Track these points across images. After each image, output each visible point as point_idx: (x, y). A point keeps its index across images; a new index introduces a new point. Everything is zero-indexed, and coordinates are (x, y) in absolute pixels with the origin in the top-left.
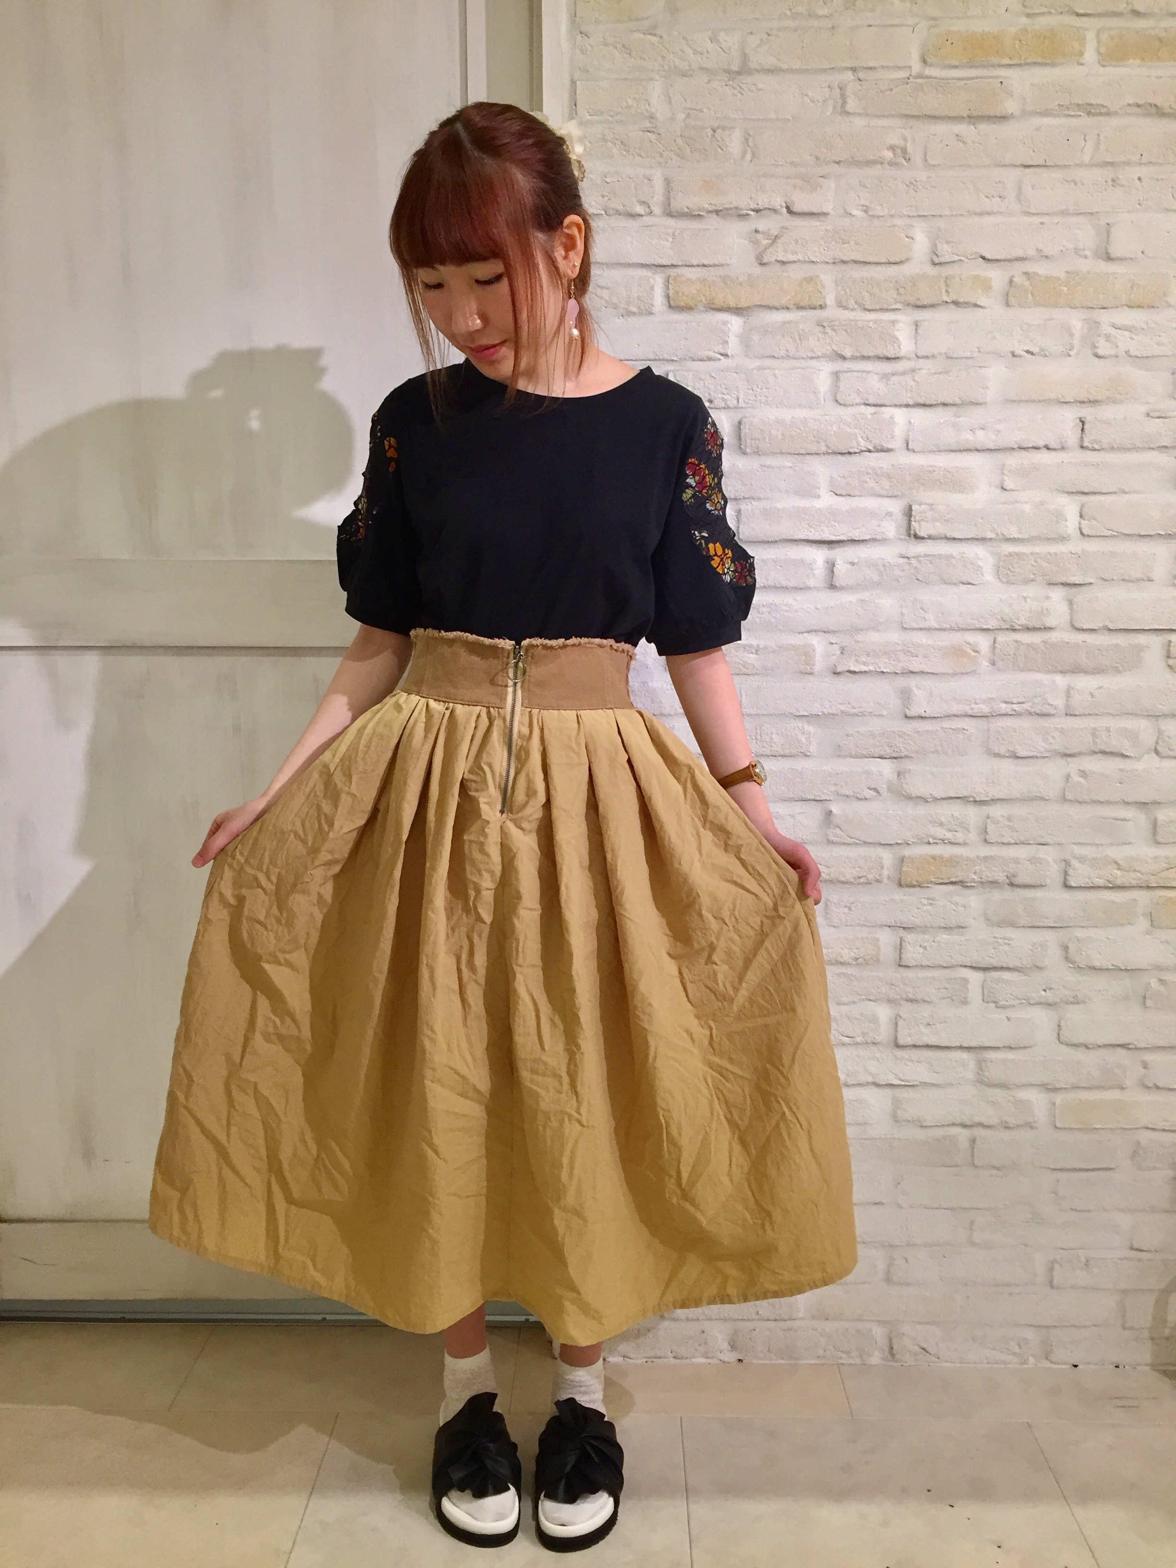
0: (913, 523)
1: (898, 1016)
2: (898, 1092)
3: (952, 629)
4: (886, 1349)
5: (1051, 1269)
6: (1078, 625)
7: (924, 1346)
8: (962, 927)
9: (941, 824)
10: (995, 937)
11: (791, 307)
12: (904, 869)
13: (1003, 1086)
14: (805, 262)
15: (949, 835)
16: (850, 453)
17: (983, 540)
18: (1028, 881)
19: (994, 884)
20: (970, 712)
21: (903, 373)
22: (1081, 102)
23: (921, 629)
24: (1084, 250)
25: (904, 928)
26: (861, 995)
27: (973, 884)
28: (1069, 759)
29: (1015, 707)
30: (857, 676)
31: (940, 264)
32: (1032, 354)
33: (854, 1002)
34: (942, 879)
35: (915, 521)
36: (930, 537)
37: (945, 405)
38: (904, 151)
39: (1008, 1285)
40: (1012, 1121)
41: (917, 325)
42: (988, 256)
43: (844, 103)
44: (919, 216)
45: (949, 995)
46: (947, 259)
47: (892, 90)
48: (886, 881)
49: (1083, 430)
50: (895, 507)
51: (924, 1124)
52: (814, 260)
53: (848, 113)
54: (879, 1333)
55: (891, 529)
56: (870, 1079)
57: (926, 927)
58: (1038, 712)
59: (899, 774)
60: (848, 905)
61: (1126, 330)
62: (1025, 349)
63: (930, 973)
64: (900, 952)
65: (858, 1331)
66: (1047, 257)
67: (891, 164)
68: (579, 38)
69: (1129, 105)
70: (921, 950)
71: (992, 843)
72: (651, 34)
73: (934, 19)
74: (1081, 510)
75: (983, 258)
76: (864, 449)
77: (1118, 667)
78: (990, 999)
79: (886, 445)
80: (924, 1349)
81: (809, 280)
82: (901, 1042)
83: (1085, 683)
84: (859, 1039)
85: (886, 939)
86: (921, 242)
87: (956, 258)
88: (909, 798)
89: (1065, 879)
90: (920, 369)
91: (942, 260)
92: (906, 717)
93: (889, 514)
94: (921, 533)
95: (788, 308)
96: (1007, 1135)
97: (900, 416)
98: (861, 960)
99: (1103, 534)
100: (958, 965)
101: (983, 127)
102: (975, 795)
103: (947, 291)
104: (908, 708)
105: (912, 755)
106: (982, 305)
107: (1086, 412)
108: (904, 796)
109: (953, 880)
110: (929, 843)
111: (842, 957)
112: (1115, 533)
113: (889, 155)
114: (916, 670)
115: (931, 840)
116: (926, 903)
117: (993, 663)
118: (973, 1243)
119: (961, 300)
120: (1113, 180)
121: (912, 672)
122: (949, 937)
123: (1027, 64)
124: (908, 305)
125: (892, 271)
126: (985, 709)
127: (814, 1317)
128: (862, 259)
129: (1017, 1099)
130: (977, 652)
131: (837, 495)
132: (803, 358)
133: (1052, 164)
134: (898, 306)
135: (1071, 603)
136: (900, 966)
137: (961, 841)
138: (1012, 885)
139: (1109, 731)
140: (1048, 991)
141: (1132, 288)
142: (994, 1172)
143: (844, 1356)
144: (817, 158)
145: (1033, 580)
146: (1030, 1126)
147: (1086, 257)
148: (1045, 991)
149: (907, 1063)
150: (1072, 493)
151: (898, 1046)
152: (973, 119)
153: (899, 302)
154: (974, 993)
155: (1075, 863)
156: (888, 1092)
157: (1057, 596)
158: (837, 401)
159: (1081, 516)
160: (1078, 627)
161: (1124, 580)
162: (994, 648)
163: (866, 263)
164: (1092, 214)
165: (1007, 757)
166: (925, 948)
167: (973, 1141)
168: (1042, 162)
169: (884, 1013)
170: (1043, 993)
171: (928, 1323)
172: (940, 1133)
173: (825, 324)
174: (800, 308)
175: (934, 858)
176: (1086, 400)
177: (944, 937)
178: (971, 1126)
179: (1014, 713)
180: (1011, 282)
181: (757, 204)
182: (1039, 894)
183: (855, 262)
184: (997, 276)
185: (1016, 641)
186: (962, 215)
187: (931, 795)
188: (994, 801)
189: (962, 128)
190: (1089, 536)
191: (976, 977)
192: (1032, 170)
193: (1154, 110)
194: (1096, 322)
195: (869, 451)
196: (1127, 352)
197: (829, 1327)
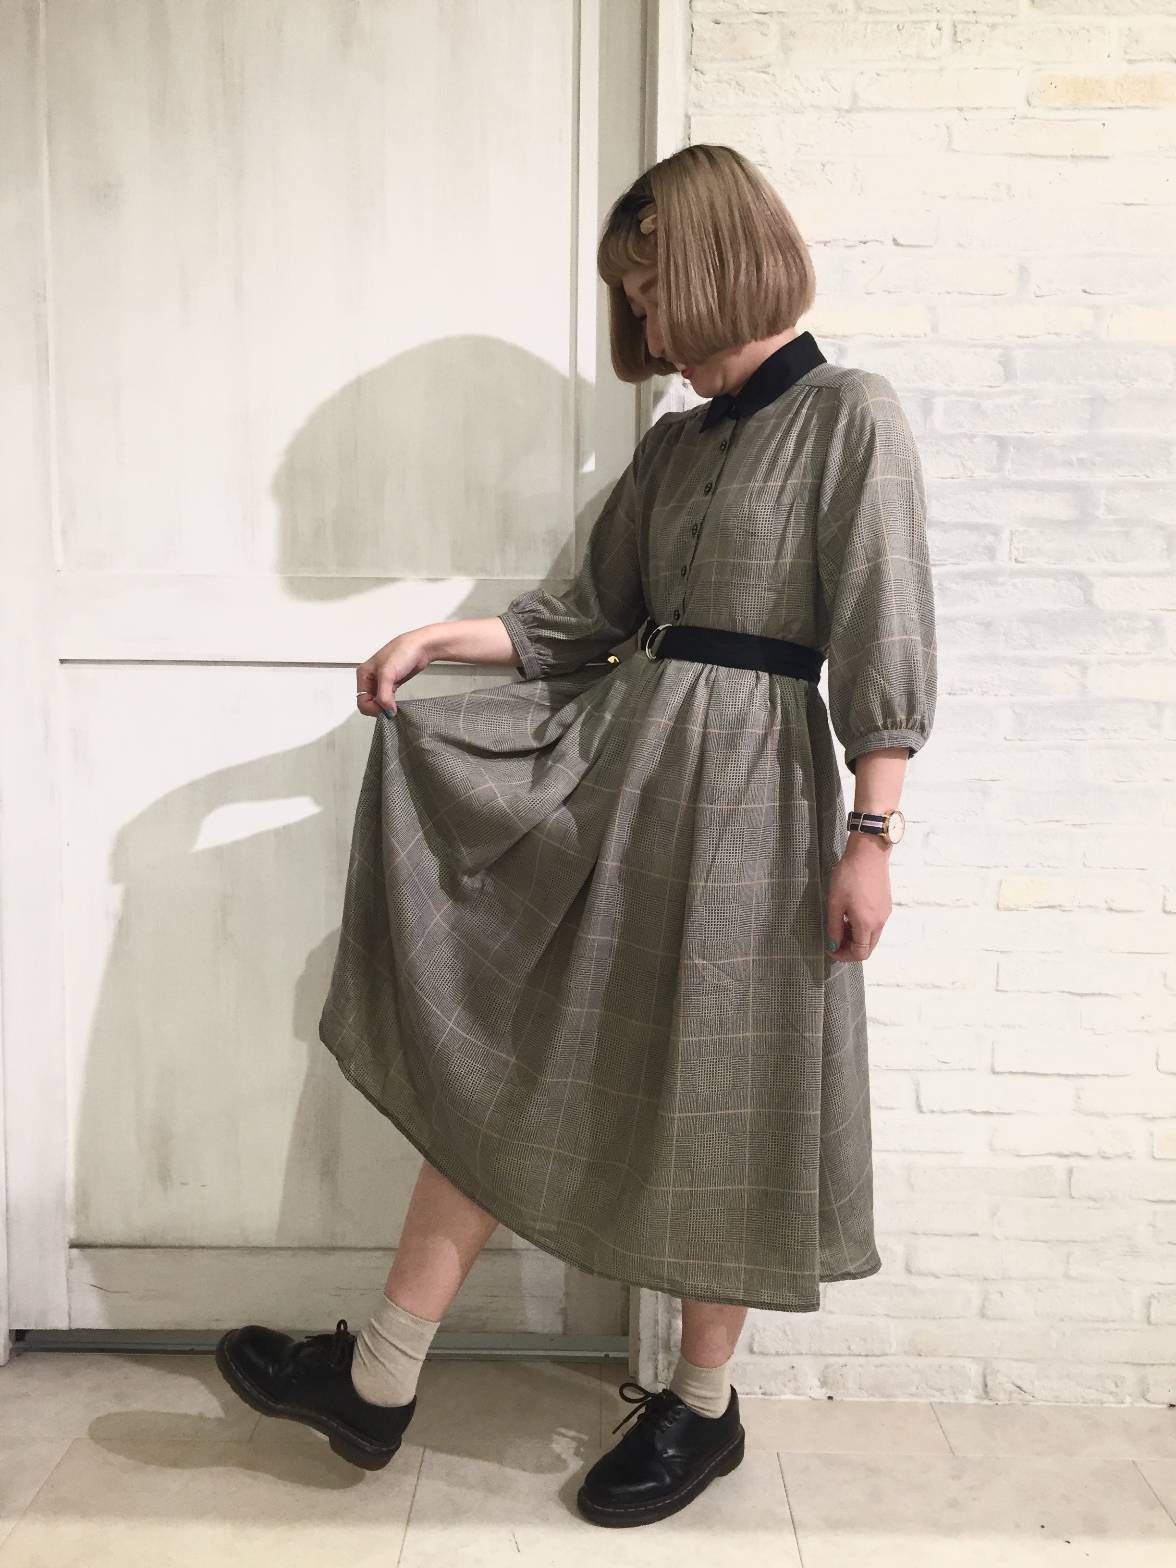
0: (1014, 548)
2: (994, 1120)
4: (980, 1387)
5: (1149, 1305)
7: (1019, 1384)
11: (895, 335)
12: (1002, 892)
13: (1101, 1115)
18: (1126, 906)
19: (1093, 908)
25: (1001, 952)
27: (1071, 909)
28: (1168, 784)
30: (957, 698)
31: (1042, 296)
34: (1040, 903)
38: (1008, 188)
39: (1105, 1321)
40: (1109, 1151)
42: (1089, 290)
43: (951, 141)
46: (1049, 291)
47: (997, 129)
48: (984, 904)
51: (1021, 1153)
53: (955, 151)
54: (973, 1370)
56: (966, 1107)
59: (997, 797)
64: (997, 976)
65: (952, 1367)
67: (995, 200)
68: (694, 74)
72: (764, 72)
73: (1038, 63)
75: (1085, 292)
76: (965, 474)
79: (987, 471)
80: (1019, 1387)
82: (997, 1069)
84: (955, 1065)
87: (1058, 291)
89: (1164, 904)
91: (1044, 293)
92: (1005, 740)
94: (1022, 558)
96: (1103, 1165)
98: (957, 985)
100: (1056, 991)
101: (1086, 166)
103: (1049, 323)
109: (1052, 904)
111: (938, 981)
114: (1016, 694)
116: (1023, 927)
118: (1067, 1276)
119: (1063, 332)
121: (1011, 696)
123: (1128, 107)
124: (1011, 335)
127: (907, 1353)
128: (966, 291)
129: (1114, 1128)
130: (1075, 677)
133: (1152, 203)
136: (997, 990)
138: (1111, 909)
140: (1146, 1018)
142: (1092, 1203)
143: (937, 1394)
146: (1128, 1156)
148: (1143, 1018)
149: (1004, 1090)
151: (994, 1072)
152: (1075, 158)
156: (984, 1119)
158: (939, 427)
163: (969, 294)
167: (1070, 1172)
170: (1141, 1020)
171: (1024, 1360)
172: (1036, 1162)
174: (905, 336)
175: (1032, 881)
178: (1067, 1156)
181: (864, 236)
182: (1135, 919)
183: (959, 293)
188: (1092, 825)
189: (1065, 167)
191: (1072, 1004)
192: (1133, 208)
195: (971, 477)
197: (922, 1363)
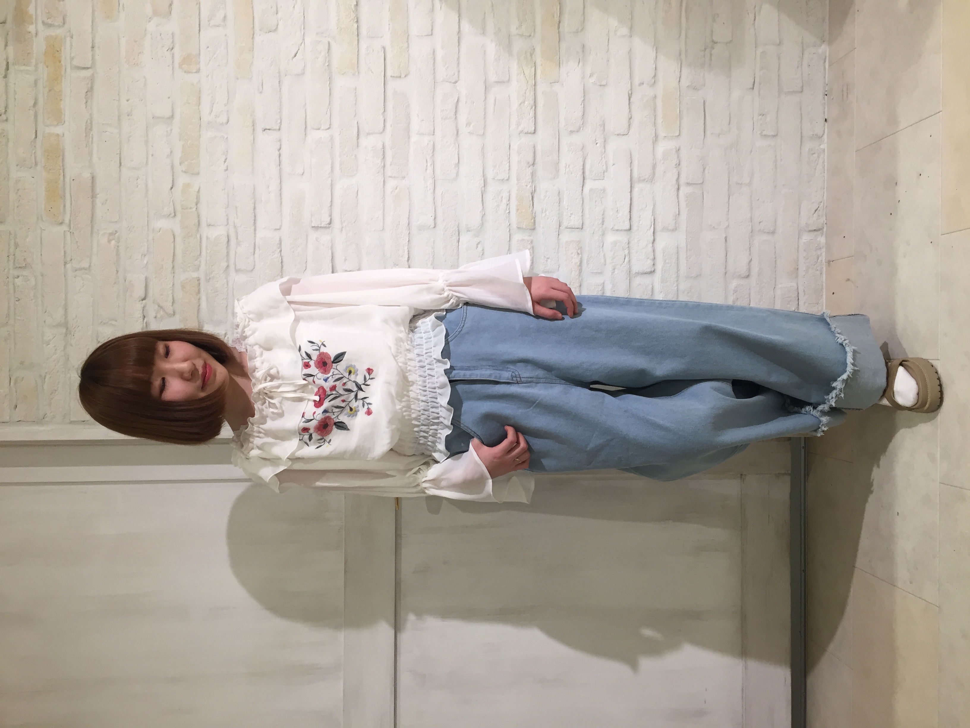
0: (322, 225)
1: (612, 229)
2: (659, 228)
3: (384, 202)
4: (816, 233)
5: (766, 136)
6: (381, 130)
7: (814, 211)
8: (559, 192)
9: (498, 206)
10: (565, 174)
11: (198, 297)
12: (524, 227)
13: (654, 167)
14: (173, 290)
15: (505, 201)
16: (282, 262)
17: (332, 185)
18: (532, 154)
19: (533, 174)
20: (432, 190)
21: (237, 233)
22: (84, 135)
23: (384, 220)
24: (167, 131)
25: (560, 226)
26: (600, 251)
27: (533, 187)
28: (460, 133)
29: (429, 164)
30: (411, 256)
31: (175, 212)
32: (226, 159)
33: (604, 255)
34: (530, 205)
35: (321, 224)
36: (330, 216)
37: (254, 208)
38: (111, 234)
39: (776, 161)
40: (675, 161)
41: (209, 225)
42: (170, 186)
43: (85, 269)
44: (148, 225)
45: (600, 199)
46: (172, 209)
47: (77, 242)
48: (531, 238)
49: (269, 129)
50: (313, 235)
51: (678, 213)
52: (172, 284)
53: (90, 266)
54: (806, 238)
55: (325, 237)
56: (651, 245)
57: (559, 214)
58: (432, 151)
59: (468, 231)
60: (546, 259)
61: (213, 106)
62: (223, 163)
63: (587, 211)
64: (574, 228)
65: (805, 250)
66: (171, 152)
67: (118, 241)
68: (46, 419)
69: (86, 107)
70: (573, 216)
71: (509, 177)
72: (45, 378)
73: (38, 218)
74: (314, 129)
75: (172, 188)
76: (280, 254)
77: (406, 106)
78: (602, 176)
79: (278, 242)
80: (816, 211)
81: (183, 287)
82: (628, 227)
83: (415, 126)
84: (626, 252)
85: (566, 237)
86: (162, 224)
87: (172, 204)
88: (483, 223)
89: (530, 133)
90: (234, 223)
91: (173, 211)
92: (435, 227)
93: (317, 239)
94: (328, 220)
95: (199, 299)
96: (684, 164)
97: (260, 234)
98: (579, 252)
99: (329, 116)
100: (582, 194)
101: (98, 189)
102: (481, 187)
103: (191, 208)
104: (430, 226)
105: (457, 223)
106: (198, 189)
107: (259, 128)
108: (481, 228)
109: (531, 198)
110: (509, 212)
111: (577, 263)
112: (329, 109)
113: (113, 242)
114: (408, 222)
115: (508, 211)
116: (545, 214)
117: (404, 178)
119: (195, 200)
120: (128, 115)
121: (409, 224)
122: (565, 200)
123: (63, 166)
124: (198, 230)
125: (178, 240)
126: (430, 182)
127: (797, 277)
128: (172, 258)
129: (662, 159)
130: (397, 187)
131: (306, 270)
132: (228, 290)
133: (119, 150)
134: (198, 236)
135: (368, 134)
136: (582, 228)
137: (508, 194)
138: (534, 164)
139: (443, 110)
140: (597, 142)
141: (189, 103)
142: (706, 171)
143: (820, 259)
144: (115, 283)
145: (356, 156)
146: (678, 150)
147: (171, 130)
148: (597, 144)
149: (640, 223)
150: (305, 134)
151: (630, 229)
152: (94, 196)
153: (196, 236)
154: (598, 185)
155: (520, 128)
156: (658, 234)
157: (364, 142)
158: (252, 270)
159: (319, 129)
160: (382, 129)
161: (356, 104)
162: (395, 177)
163: (174, 255)
164: (147, 127)
165: (458, 168)
166: (572, 214)
167: (688, 184)
168: (118, 156)
169: (610, 238)
170: (598, 145)
171: (800, 208)
172: (683, 204)
173: (208, 278)
174: (199, 292)
175: (518, 210)
176: (253, 128)
177: (565, 203)
178: (679, 185)
179: (432, 165)
180: (185, 172)
181: (140, 317)
182: (539, 149)
183: (173, 261)
184: (182, 180)
185: (391, 165)
186: (147, 201)
187: (480, 212)
188: (484, 175)
189: (98, 202)
190: (330, 125)
191: (589, 185)
192: (122, 162)
193: (89, 94)
194: (208, 124)
195: (281, 251)
196: (225, 105)
197: (802, 268)
